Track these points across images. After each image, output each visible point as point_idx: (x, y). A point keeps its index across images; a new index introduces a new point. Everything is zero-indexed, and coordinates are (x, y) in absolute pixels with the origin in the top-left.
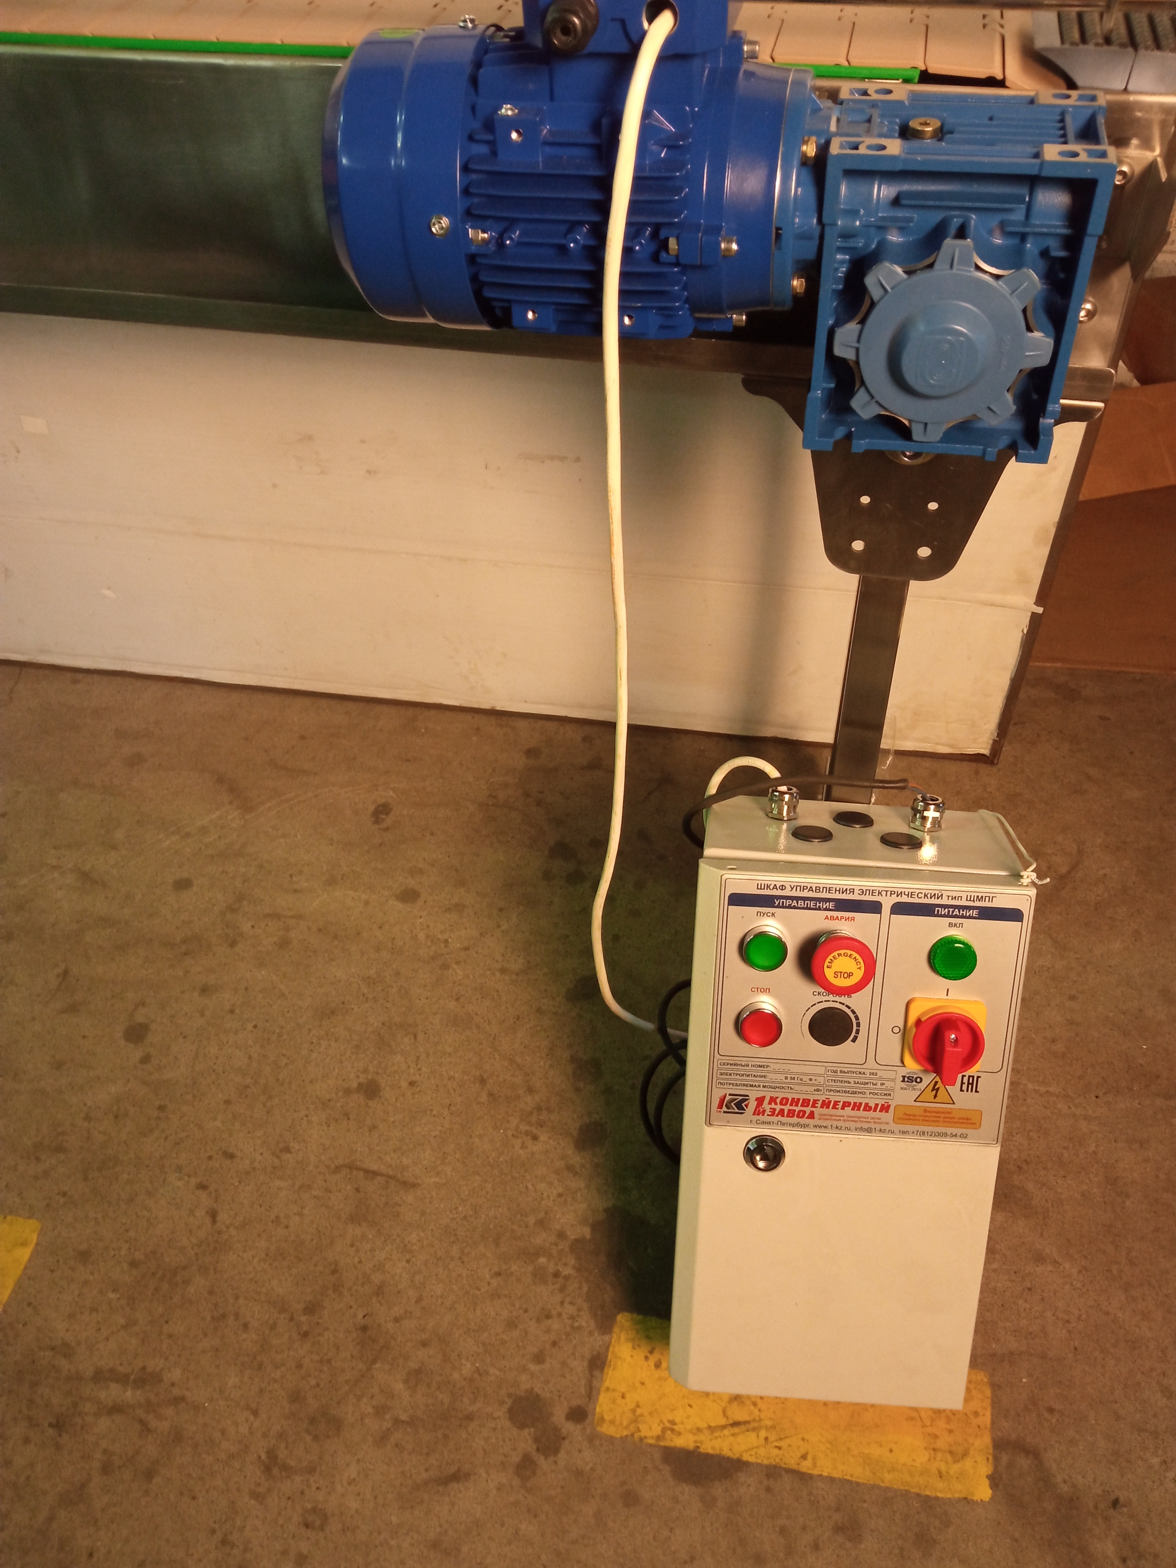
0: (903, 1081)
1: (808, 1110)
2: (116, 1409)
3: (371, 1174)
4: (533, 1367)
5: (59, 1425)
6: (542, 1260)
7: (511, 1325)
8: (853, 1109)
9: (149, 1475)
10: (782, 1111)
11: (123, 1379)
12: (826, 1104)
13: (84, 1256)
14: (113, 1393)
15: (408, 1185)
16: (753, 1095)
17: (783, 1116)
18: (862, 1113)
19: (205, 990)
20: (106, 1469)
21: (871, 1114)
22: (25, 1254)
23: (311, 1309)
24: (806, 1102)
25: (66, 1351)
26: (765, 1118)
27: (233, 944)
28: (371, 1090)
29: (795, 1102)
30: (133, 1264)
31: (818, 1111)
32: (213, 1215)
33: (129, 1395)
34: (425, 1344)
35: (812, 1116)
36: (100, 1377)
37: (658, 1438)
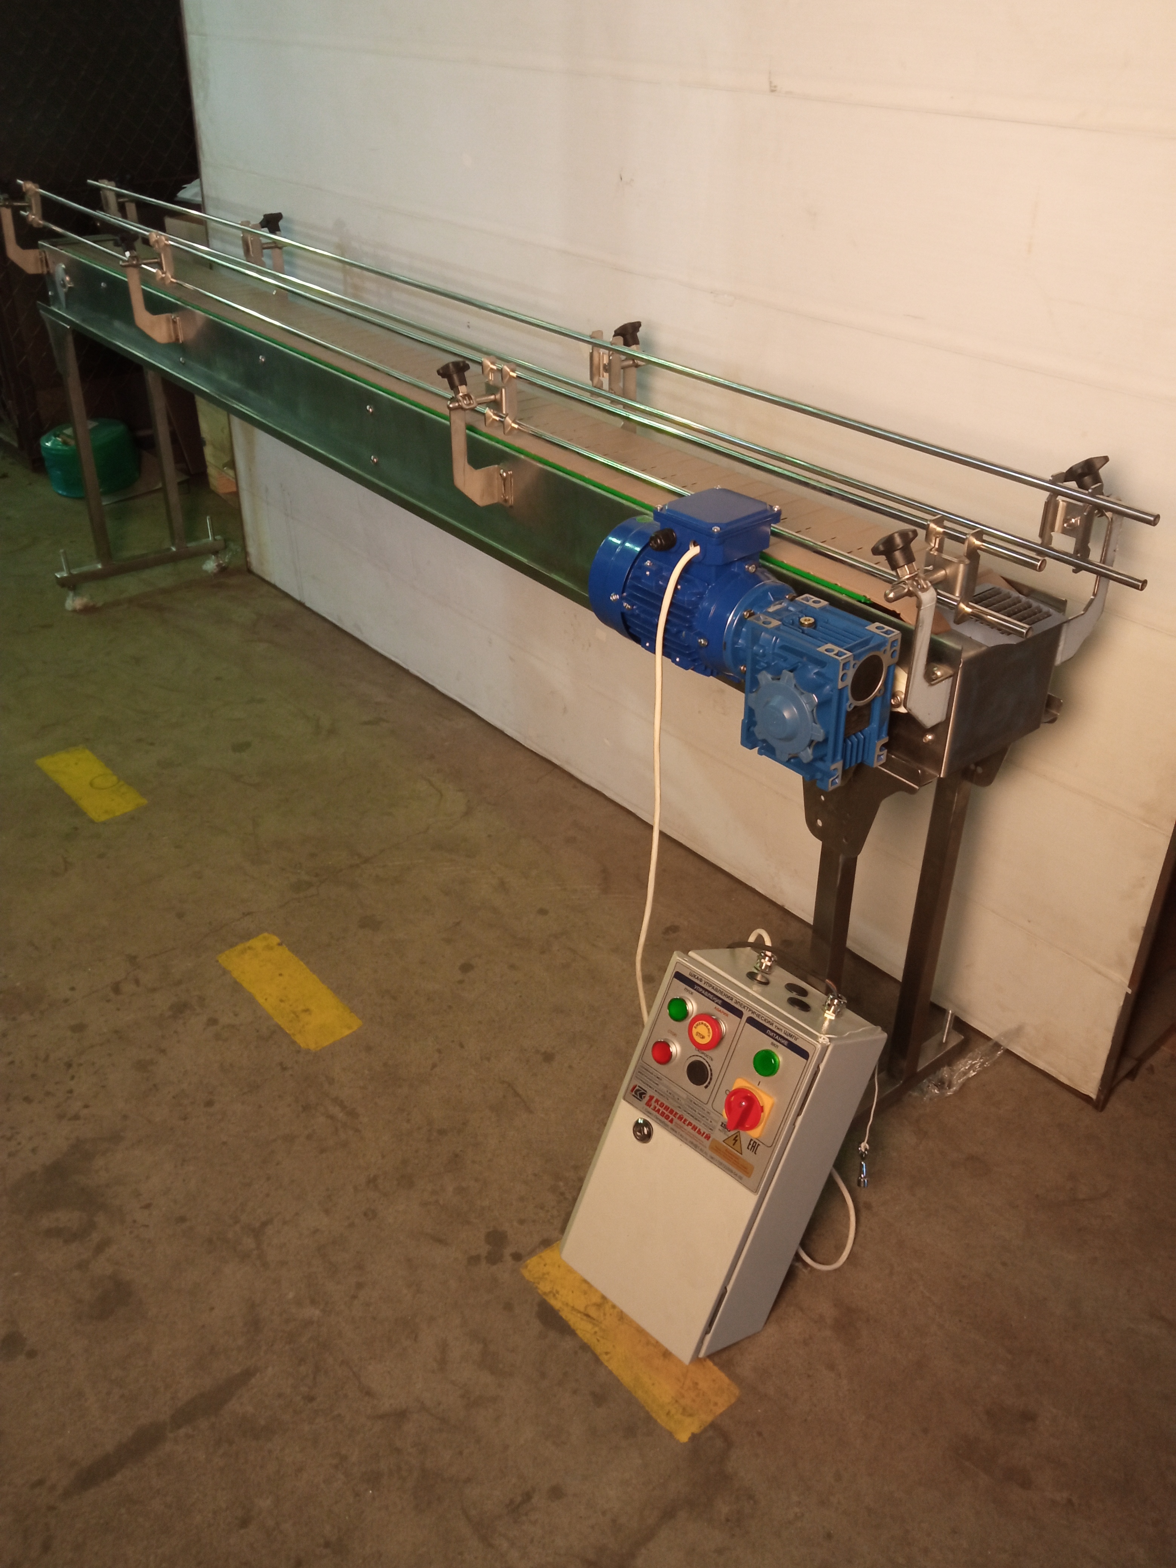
0: (721, 1126)
1: (671, 1116)
2: (331, 1117)
3: (517, 1094)
4: (515, 1224)
5: (306, 1108)
6: (561, 1184)
7: (522, 1199)
8: (692, 1129)
9: (323, 1151)
10: (659, 1110)
11: (343, 1107)
12: (680, 1118)
13: (369, 1049)
14: (336, 1110)
15: (530, 1111)
16: (650, 1092)
17: (658, 1113)
18: (695, 1133)
19: (512, 967)
20: (309, 1137)
21: (699, 1136)
22: (347, 1032)
23: (442, 1132)
24: (672, 1112)
25: (331, 1081)
26: (650, 1110)
27: (543, 952)
28: (548, 1057)
29: (667, 1108)
30: (385, 1065)
31: (676, 1120)
32: (434, 1066)
33: (341, 1115)
34: (476, 1180)
35: (671, 1121)
36: (337, 1101)
37: (545, 1293)
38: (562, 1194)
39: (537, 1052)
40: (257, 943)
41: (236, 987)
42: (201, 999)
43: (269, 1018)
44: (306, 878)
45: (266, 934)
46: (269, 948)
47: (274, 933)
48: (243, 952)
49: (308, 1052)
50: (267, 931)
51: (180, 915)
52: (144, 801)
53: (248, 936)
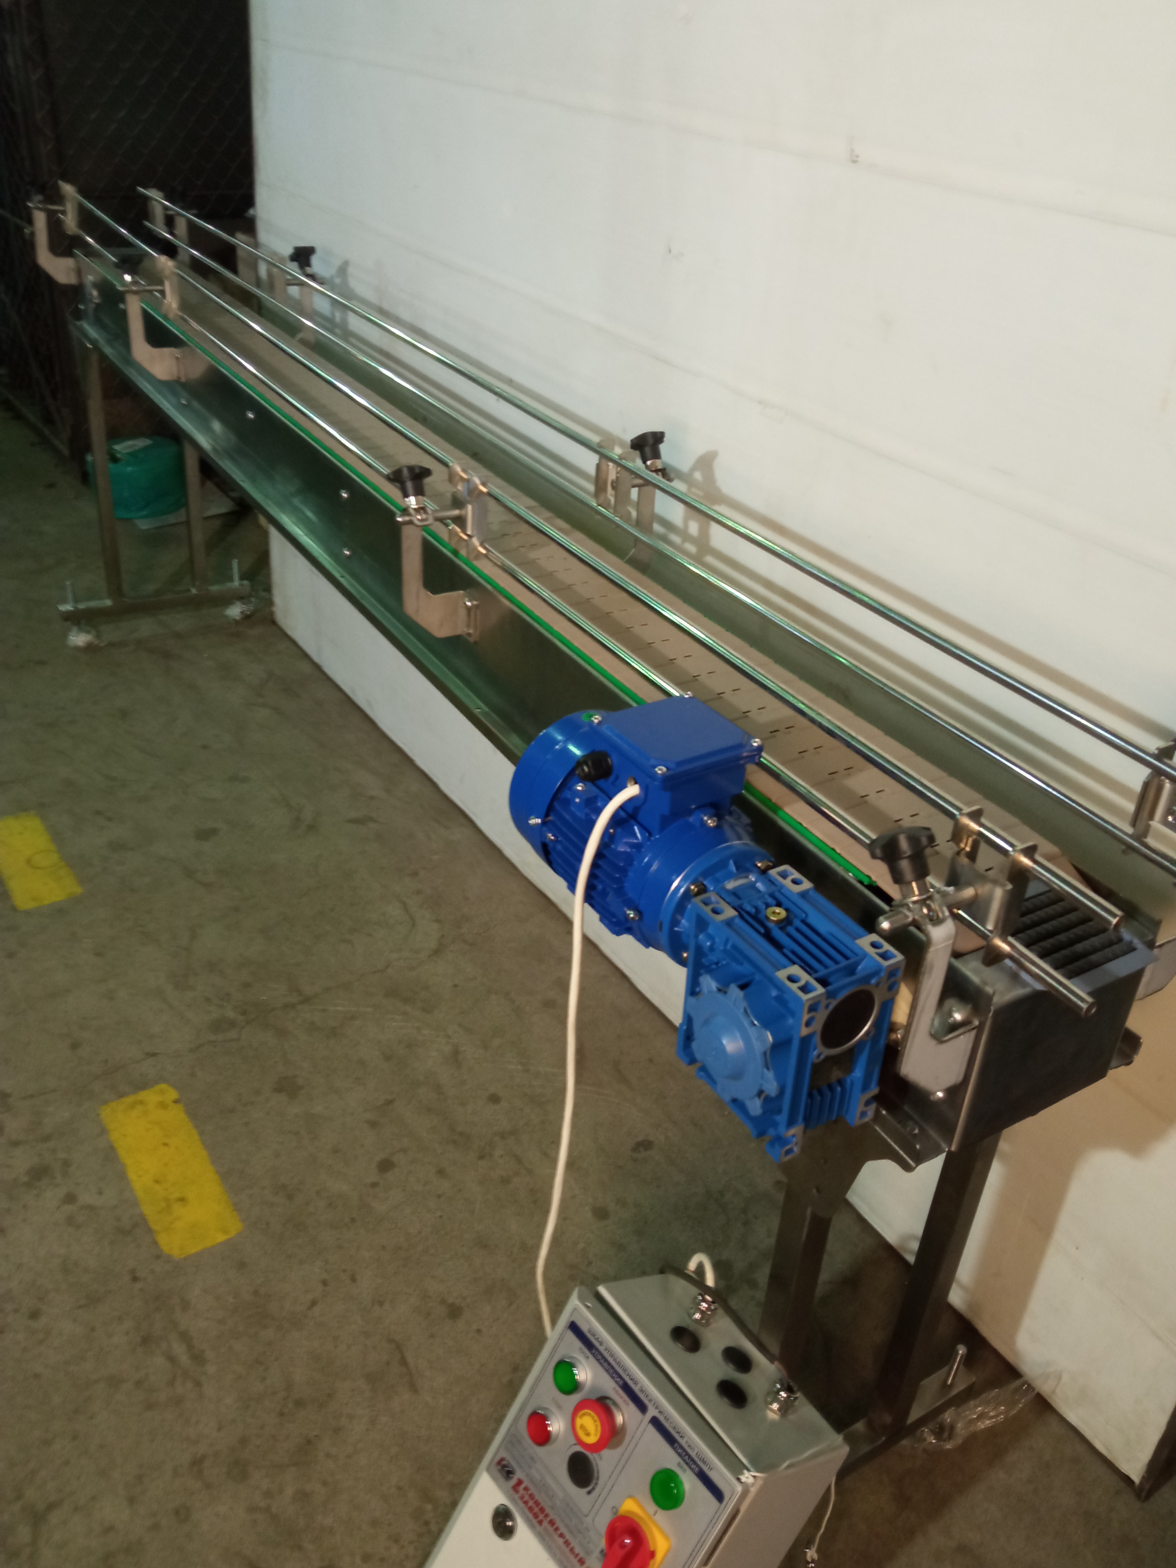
1: (541, 1517)
2: (172, 1359)
3: (403, 1362)
5: (146, 1341)
6: (429, 1507)
8: (564, 1543)
9: (150, 1407)
10: (526, 1502)
11: (190, 1347)
12: (552, 1523)
13: (242, 1265)
14: (179, 1350)
15: (414, 1388)
16: (519, 1475)
17: (526, 1506)
18: (567, 1550)
19: (441, 1172)
20: (138, 1383)
21: (572, 1557)
22: (221, 1238)
23: (299, 1404)
24: (542, 1510)
25: (185, 1305)
26: (516, 1496)
28: (454, 1312)
29: (537, 1503)
30: (256, 1293)
31: (545, 1523)
32: (314, 1303)
33: (184, 1359)
34: (325, 1483)
35: (540, 1522)
36: (185, 1336)
38: (427, 1523)
39: (443, 1301)
40: (150, 1096)
41: (110, 1155)
42: (66, 1163)
43: (135, 1204)
44: (230, 1014)
45: (163, 1086)
46: (163, 1105)
47: (174, 1086)
48: (132, 1106)
49: (169, 1259)
50: (166, 1081)
51: (75, 1046)
52: (78, 890)
53: (143, 1085)
